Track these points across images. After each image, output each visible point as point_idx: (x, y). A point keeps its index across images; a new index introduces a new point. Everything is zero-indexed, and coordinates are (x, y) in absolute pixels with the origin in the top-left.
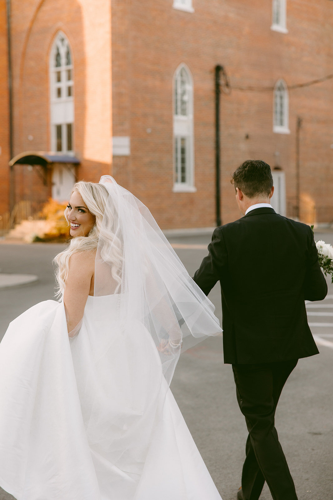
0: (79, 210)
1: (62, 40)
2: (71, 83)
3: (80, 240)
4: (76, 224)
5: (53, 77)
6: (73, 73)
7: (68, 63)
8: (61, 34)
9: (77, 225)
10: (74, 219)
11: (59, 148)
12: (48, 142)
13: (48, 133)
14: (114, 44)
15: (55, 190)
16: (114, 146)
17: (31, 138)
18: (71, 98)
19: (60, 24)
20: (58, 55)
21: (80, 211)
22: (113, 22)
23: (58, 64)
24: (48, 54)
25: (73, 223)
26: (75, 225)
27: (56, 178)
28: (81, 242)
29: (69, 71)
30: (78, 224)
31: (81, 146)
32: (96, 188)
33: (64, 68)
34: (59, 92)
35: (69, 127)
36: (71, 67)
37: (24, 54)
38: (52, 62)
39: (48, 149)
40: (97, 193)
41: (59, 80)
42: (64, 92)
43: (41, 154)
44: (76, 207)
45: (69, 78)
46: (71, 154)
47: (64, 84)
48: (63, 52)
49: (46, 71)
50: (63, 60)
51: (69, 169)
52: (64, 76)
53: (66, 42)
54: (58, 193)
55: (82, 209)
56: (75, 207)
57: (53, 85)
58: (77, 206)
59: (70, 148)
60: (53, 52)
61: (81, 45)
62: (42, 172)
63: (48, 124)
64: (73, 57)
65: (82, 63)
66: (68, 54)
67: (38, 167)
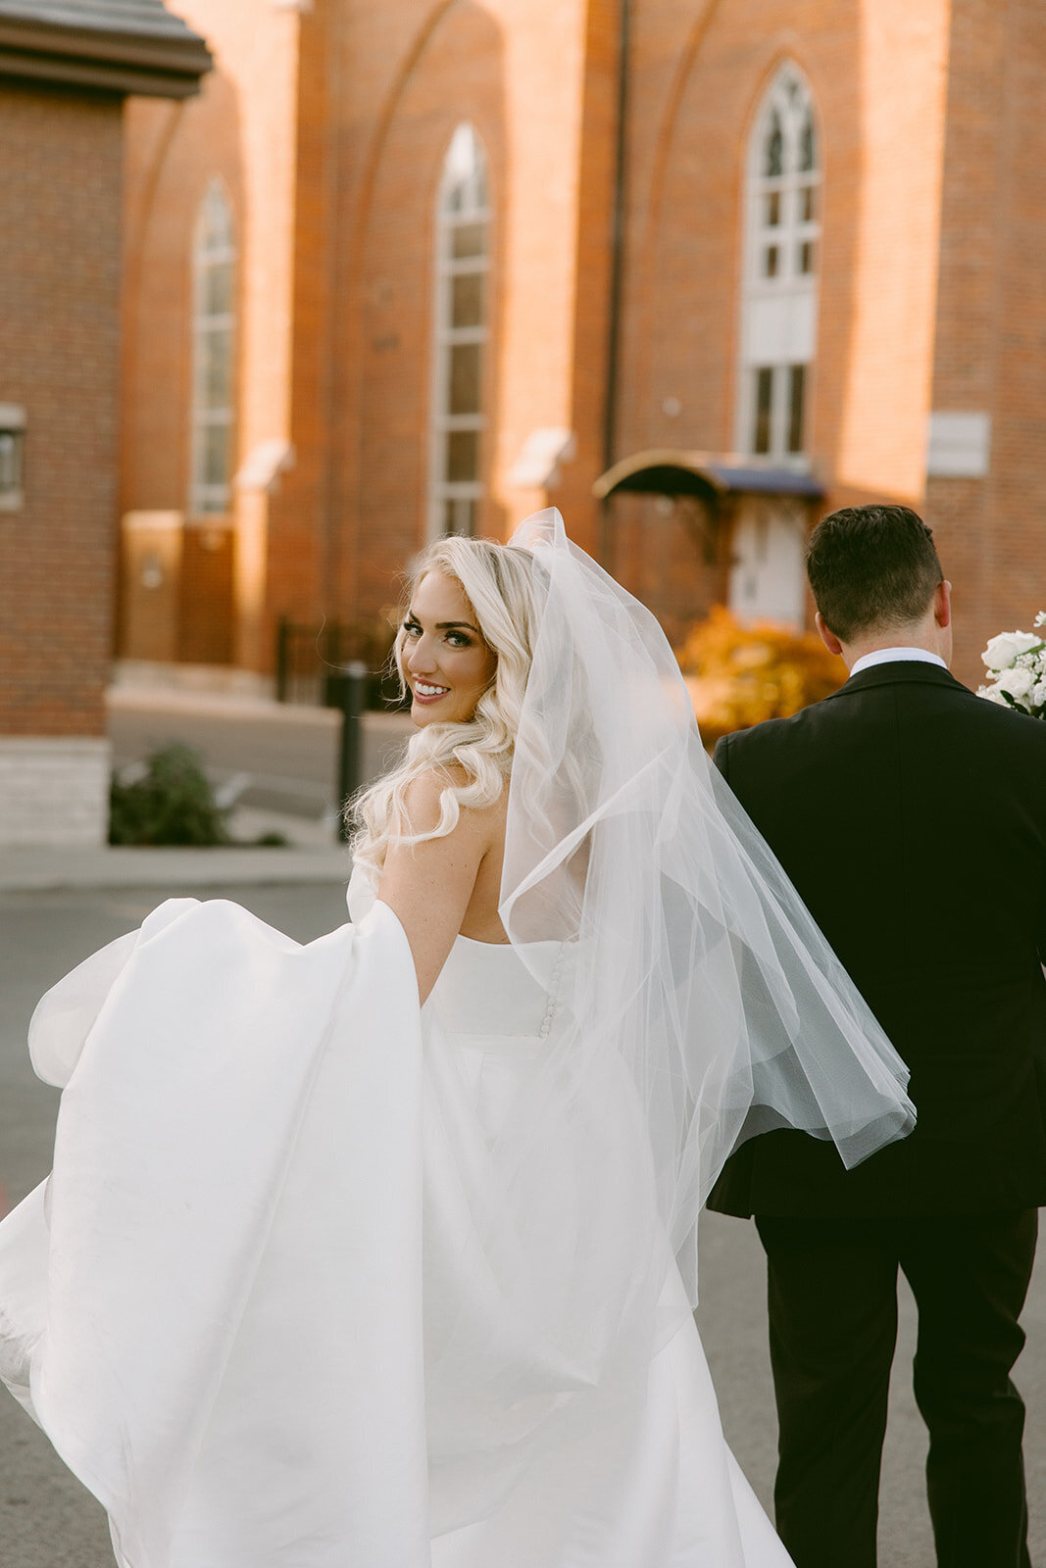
0: (449, 636)
1: (793, 89)
2: (812, 232)
4: (436, 686)
5: (754, 208)
6: (820, 201)
7: (807, 164)
8: (791, 70)
9: (439, 690)
10: (429, 668)
11: (762, 445)
12: (726, 423)
13: (728, 394)
14: (954, 103)
15: (739, 579)
16: (935, 445)
17: (672, 406)
18: (811, 283)
19: (788, 37)
20: (776, 139)
21: (452, 640)
22: (955, 34)
23: (774, 168)
24: (743, 134)
25: (423, 683)
26: (432, 690)
27: (745, 542)
29: (808, 194)
30: (443, 688)
31: (832, 442)
32: (509, 562)
33: (791, 182)
34: (772, 257)
35: (798, 374)
36: (815, 178)
37: (667, 134)
38: (755, 159)
39: (725, 446)
40: (513, 580)
41: (774, 219)
42: (789, 260)
43: (697, 460)
44: (439, 626)
45: (808, 214)
46: (799, 465)
47: (790, 235)
48: (792, 128)
49: (734, 190)
50: (792, 155)
51: (787, 515)
52: (791, 206)
53: (806, 95)
54: (751, 590)
55: (463, 633)
56: (433, 625)
57: (755, 237)
58: (441, 621)
59: (795, 443)
60: (761, 130)
61: (848, 106)
62: (700, 521)
63: (728, 364)
64: (822, 146)
65: (851, 165)
66: (808, 136)
67: (689, 505)
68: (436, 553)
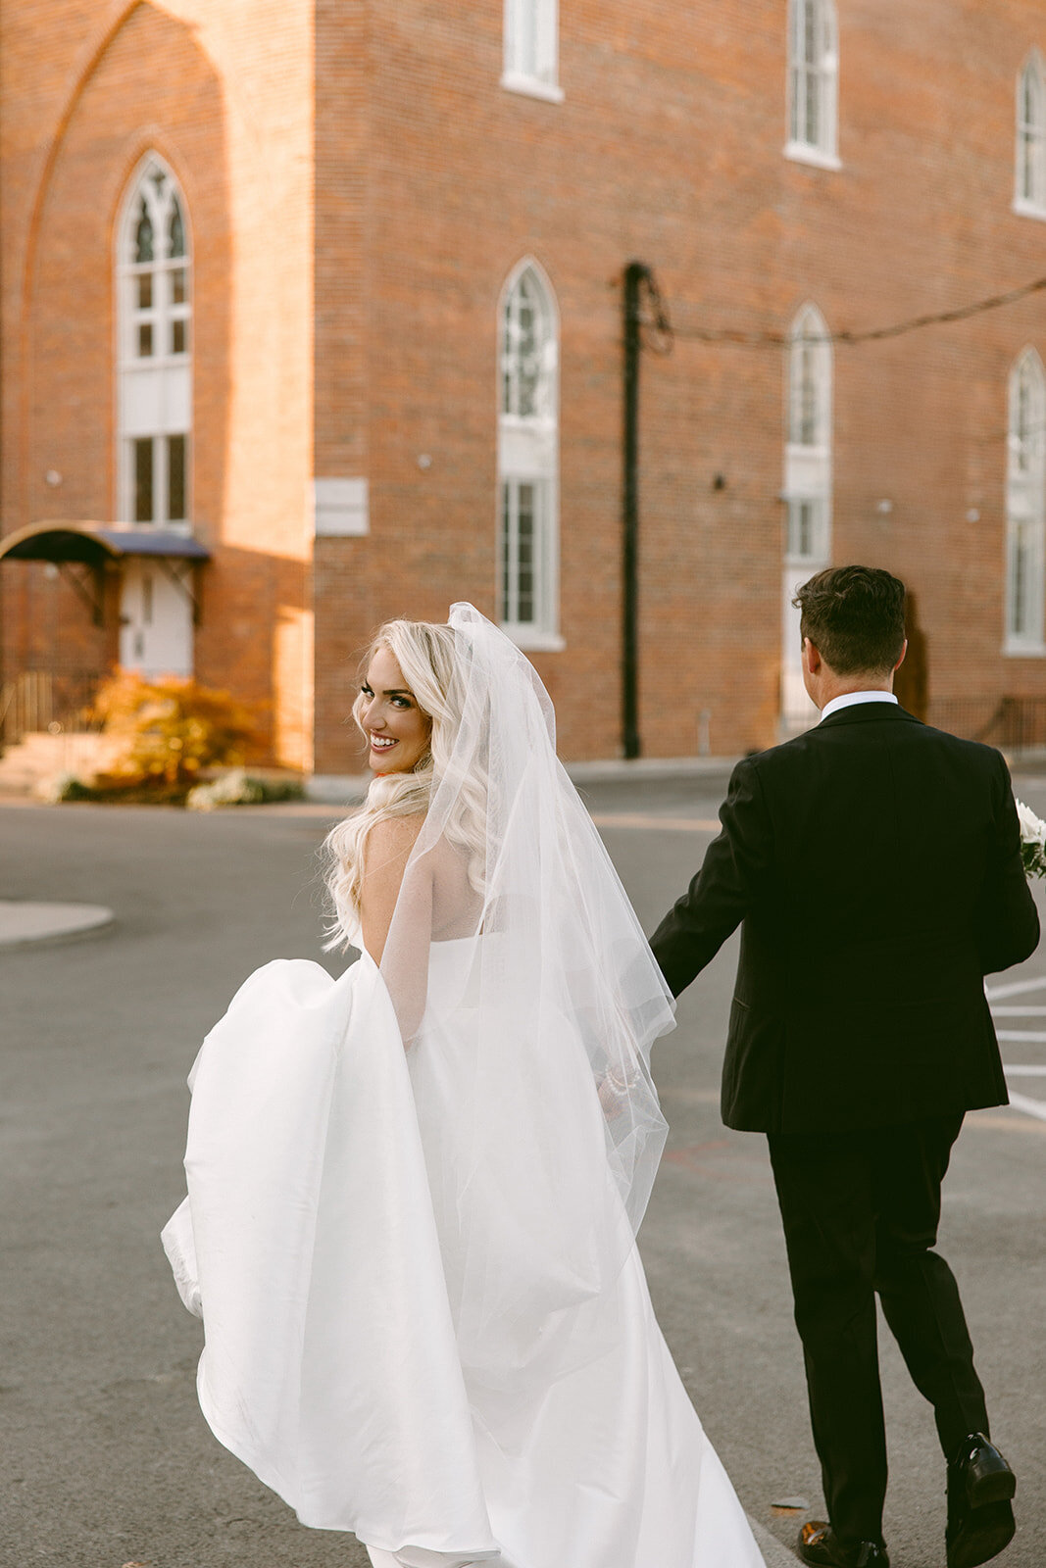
0: (393, 699)
1: (159, 179)
2: (183, 312)
3: (394, 783)
4: (385, 738)
5: (126, 291)
6: (189, 282)
7: (176, 250)
8: (156, 161)
9: (388, 742)
10: (381, 724)
11: (144, 511)
12: (109, 492)
13: (110, 464)
14: (321, 193)
15: (128, 638)
16: (319, 508)
17: (54, 477)
18: (185, 359)
19: (151, 130)
20: (144, 224)
21: (397, 703)
22: (319, 127)
23: (143, 253)
24: (112, 220)
25: (377, 735)
26: (382, 742)
27: (131, 604)
28: (395, 789)
29: (177, 274)
30: (391, 739)
31: (215, 507)
32: (439, 640)
33: (160, 265)
34: (146, 336)
35: (177, 444)
36: (183, 262)
37: (37, 219)
38: (125, 245)
39: (109, 516)
40: (442, 654)
41: (145, 300)
42: (162, 339)
43: (89, 527)
44: (385, 693)
45: (178, 295)
46: (182, 529)
47: (162, 315)
48: (159, 214)
49: (108, 274)
50: (161, 242)
51: (175, 578)
52: (161, 288)
53: (170, 184)
54: (139, 649)
55: (402, 698)
56: (381, 692)
57: (128, 318)
58: (386, 689)
59: (177, 511)
60: (130, 215)
61: (217, 194)
62: (87, 584)
63: (109, 438)
64: (190, 232)
65: (221, 249)
66: (175, 221)
67: (76, 569)
68: (383, 633)
